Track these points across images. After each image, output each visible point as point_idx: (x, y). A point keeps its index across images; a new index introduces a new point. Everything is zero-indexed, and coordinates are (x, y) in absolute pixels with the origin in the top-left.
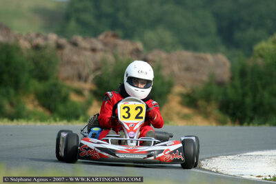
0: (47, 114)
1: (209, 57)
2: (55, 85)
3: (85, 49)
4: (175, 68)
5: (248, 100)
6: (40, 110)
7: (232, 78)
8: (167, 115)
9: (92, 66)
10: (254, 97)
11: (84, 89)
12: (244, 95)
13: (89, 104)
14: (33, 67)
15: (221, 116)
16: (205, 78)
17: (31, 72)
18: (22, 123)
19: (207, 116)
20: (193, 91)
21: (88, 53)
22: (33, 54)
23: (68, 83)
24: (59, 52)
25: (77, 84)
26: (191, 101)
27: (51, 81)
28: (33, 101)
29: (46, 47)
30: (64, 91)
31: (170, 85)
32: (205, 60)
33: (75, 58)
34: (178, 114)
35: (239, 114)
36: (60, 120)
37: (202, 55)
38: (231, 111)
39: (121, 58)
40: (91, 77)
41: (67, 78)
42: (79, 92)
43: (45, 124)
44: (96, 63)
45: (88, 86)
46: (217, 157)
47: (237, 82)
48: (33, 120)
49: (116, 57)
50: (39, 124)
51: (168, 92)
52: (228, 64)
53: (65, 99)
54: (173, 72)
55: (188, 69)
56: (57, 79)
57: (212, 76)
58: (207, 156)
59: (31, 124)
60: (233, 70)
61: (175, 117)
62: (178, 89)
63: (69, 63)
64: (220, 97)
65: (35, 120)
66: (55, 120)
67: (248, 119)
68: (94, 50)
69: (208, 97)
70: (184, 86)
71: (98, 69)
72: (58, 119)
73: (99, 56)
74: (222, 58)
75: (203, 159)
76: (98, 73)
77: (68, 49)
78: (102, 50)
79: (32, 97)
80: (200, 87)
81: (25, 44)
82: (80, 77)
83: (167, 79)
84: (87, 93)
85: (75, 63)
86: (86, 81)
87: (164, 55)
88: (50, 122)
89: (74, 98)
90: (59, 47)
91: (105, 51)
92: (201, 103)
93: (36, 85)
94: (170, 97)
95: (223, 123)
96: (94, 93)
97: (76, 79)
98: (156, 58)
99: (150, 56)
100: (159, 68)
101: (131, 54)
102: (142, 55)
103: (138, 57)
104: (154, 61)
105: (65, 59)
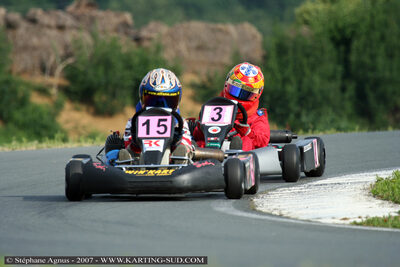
1: (231, 28)
3: (49, 27)
4: (182, 46)
5: (291, 89)
7: (265, 57)
9: (61, 52)
10: (300, 82)
11: (51, 86)
12: (285, 81)
20: (210, 80)
21: (54, 33)
23: (26, 78)
24: (11, 33)
25: (39, 80)
30: (21, 90)
32: (227, 33)
33: (35, 41)
35: (278, 110)
37: (220, 26)
39: (102, 37)
40: (60, 68)
41: (24, 71)
42: (43, 91)
44: (66, 47)
45: (56, 80)
47: (274, 63)
49: (94, 36)
52: (259, 36)
53: (23, 103)
54: (178, 52)
55: (200, 48)
56: (10, 73)
60: (264, 46)
63: (26, 48)
68: (61, 28)
70: (195, 73)
71: (68, 55)
73: (69, 37)
74: (249, 29)
76: (70, 61)
77: (24, 28)
78: (73, 27)
82: (43, 69)
84: (54, 91)
85: (35, 48)
86: (52, 74)
87: (164, 29)
89: (37, 100)
90: (10, 25)
91: (78, 29)
96: (65, 91)
97: (37, 72)
98: (154, 35)
99: (144, 33)
100: (159, 49)
101: (117, 30)
102: (133, 32)
103: (126, 34)
104: (150, 39)
105: (20, 43)
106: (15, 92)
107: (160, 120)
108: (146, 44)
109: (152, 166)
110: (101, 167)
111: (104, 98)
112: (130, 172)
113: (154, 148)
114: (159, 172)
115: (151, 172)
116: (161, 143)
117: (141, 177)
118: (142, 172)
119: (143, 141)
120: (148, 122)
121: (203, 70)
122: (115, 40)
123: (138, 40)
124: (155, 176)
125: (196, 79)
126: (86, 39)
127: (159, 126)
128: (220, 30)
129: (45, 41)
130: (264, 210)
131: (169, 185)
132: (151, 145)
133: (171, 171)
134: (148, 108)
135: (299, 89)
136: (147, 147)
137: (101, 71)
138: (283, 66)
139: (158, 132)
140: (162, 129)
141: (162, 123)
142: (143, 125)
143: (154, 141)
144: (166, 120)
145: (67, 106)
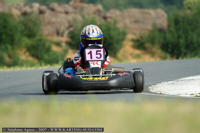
0: (36, 61)
1: (152, 12)
2: (40, 40)
3: (61, 12)
4: (127, 21)
5: (182, 41)
6: (31, 59)
7: (169, 26)
8: (123, 56)
9: (67, 25)
10: (186, 38)
11: (62, 42)
12: (179, 37)
13: (66, 52)
14: (23, 28)
15: (163, 54)
16: (150, 27)
17: (22, 32)
18: (17, 69)
19: (153, 54)
20: (141, 37)
21: (63, 15)
22: (22, 19)
23: (49, 38)
24: (42, 16)
25: (56, 39)
26: (140, 45)
27: (37, 37)
28: (25, 53)
29: (31, 13)
30: (47, 44)
31: (124, 34)
32: (149, 14)
33: (54, 19)
34: (131, 54)
35: (176, 52)
36: (45, 65)
37: (146, 11)
38: (170, 50)
39: (87, 17)
40: (66, 33)
41: (49, 35)
42: (58, 44)
43: (33, 68)
44: (69, 22)
45: (65, 39)
46: (160, 83)
47: (173, 28)
48: (25, 66)
49: (83, 17)
50: (29, 69)
51: (123, 39)
52: (166, 16)
53: (48, 50)
54: (125, 24)
55: (136, 22)
56: (42, 35)
57: (154, 25)
58: (153, 83)
59: (24, 69)
60: (169, 20)
61: (130, 57)
62: (130, 36)
63: (49, 23)
64: (162, 40)
65: (27, 66)
66: (41, 65)
67: (182, 55)
68: (67, 13)
69: (152, 41)
70: (134, 34)
71: (70, 26)
72: (43, 64)
73: (70, 17)
74: (161, 12)
75: (150, 85)
76: (71, 29)
77: (48, 13)
78: (73, 12)
79: (24, 50)
80: (146, 34)
81: (16, 12)
82: (58, 33)
83: (121, 30)
84: (63, 44)
85: (53, 23)
86: (62, 36)
87: (118, 13)
88: (37, 66)
89: (55, 48)
90: (41, 12)
91: (75, 13)
92: (148, 45)
93: (26, 41)
94: (125, 42)
95: (164, 58)
96: (70, 44)
97: (55, 35)
98: (113, 16)
99: (108, 15)
100: (115, 22)
101: (94, 13)
102: (103, 14)
103: (99, 15)
104: (111, 18)
105: (47, 20)
106: (44, 45)
107: (97, 51)
108: (109, 20)
109: (96, 75)
110: (68, 76)
112: (85, 79)
113: (96, 66)
114: (100, 78)
115: (96, 78)
116: (100, 63)
117: (91, 81)
118: (91, 79)
119: (90, 62)
120: (91, 52)
121: (138, 32)
122: (93, 18)
123: (105, 18)
124: (99, 81)
125: (134, 37)
126: (79, 18)
127: (97, 54)
128: (146, 13)
129: (58, 19)
130: (153, 91)
131: (106, 85)
132: (94, 64)
133: (107, 78)
134: (90, 45)
135: (186, 41)
136: (92, 66)
138: (178, 30)
139: (97, 57)
140: (99, 56)
141: (98, 53)
142: (88, 54)
143: (96, 62)
144: (100, 51)
145: (70, 51)
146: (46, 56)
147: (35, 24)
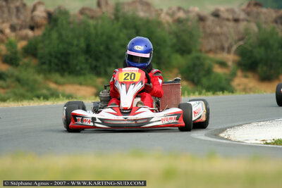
2: (198, 58)
3: (228, 20)
6: (184, 83)
9: (236, 38)
11: (228, 60)
13: (234, 75)
14: (175, 40)
17: (173, 46)
21: (231, 24)
22: (174, 28)
23: (211, 55)
27: (194, 54)
29: (187, 20)
30: (207, 62)
33: (218, 29)
39: (264, 26)
40: (234, 48)
41: (210, 51)
42: (223, 64)
44: (239, 33)
45: (231, 58)
49: (259, 27)
53: (209, 72)
56: (201, 51)
63: (211, 35)
68: (236, 20)
73: (242, 26)
76: (241, 43)
77: (210, 21)
78: (243, 20)
79: (176, 71)
81: (165, 18)
82: (222, 49)
85: (218, 35)
86: (229, 52)
89: (218, 70)
90: (201, 19)
91: (247, 21)
93: (178, 60)
97: (219, 51)
105: (208, 31)
106: (202, 64)
111: (265, 68)
126: (254, 27)
129: (225, 29)
137: (262, 49)
145: (239, 73)
146: (204, 81)
147: (191, 35)
